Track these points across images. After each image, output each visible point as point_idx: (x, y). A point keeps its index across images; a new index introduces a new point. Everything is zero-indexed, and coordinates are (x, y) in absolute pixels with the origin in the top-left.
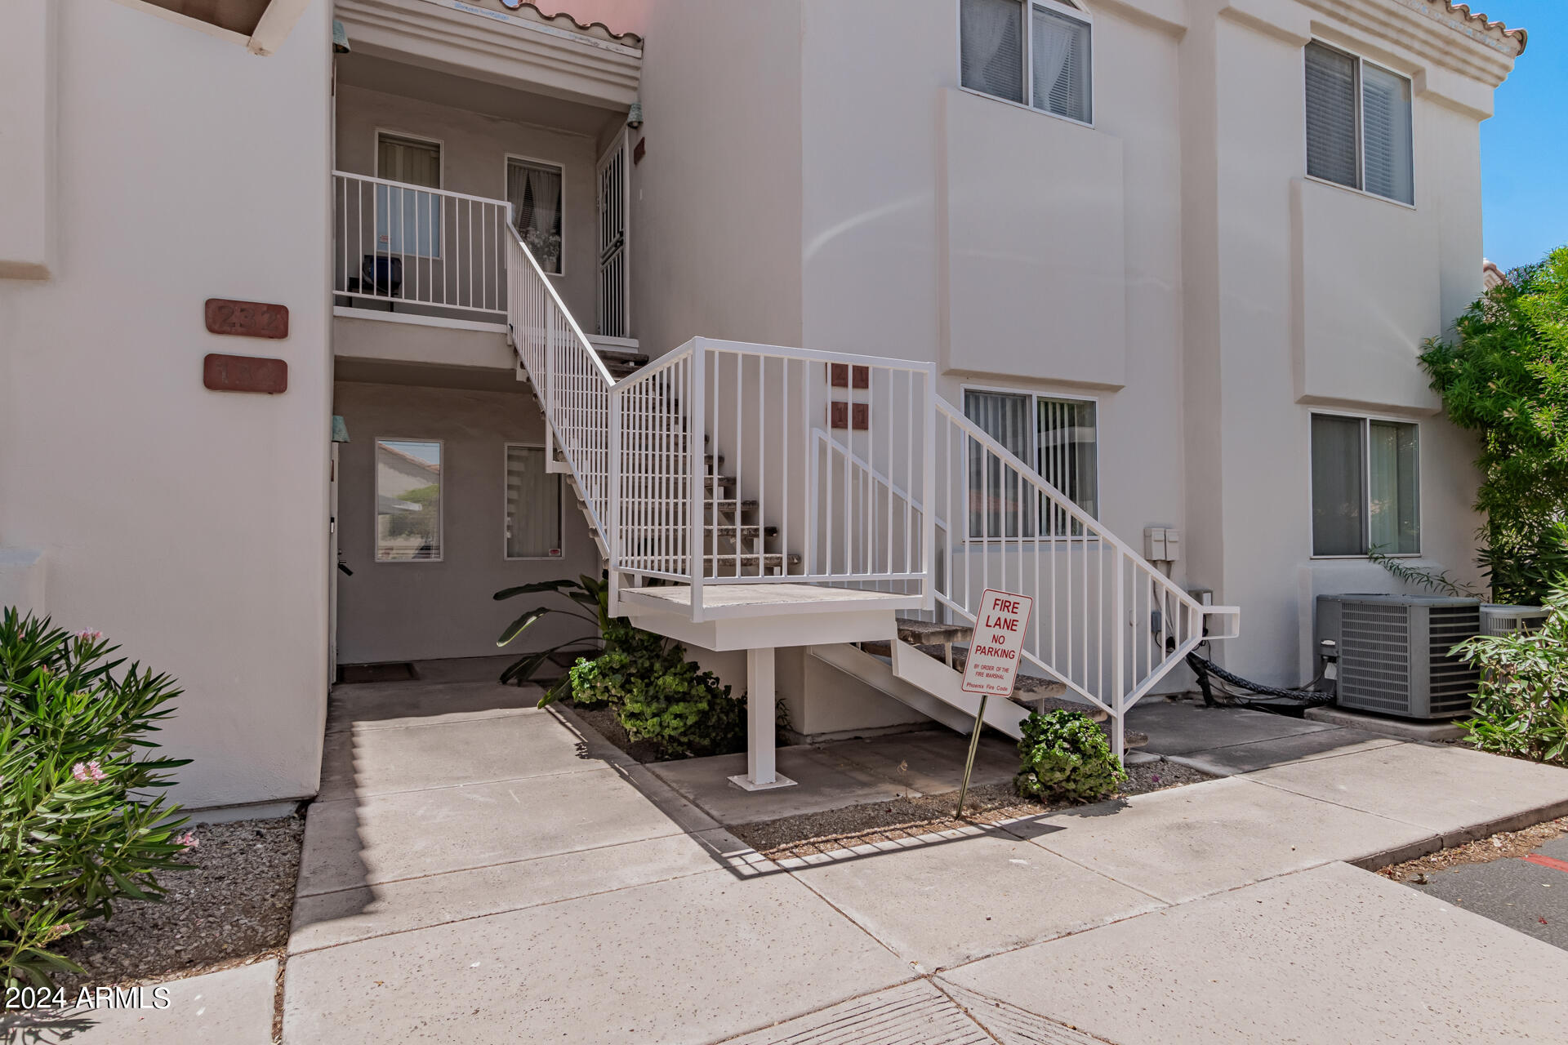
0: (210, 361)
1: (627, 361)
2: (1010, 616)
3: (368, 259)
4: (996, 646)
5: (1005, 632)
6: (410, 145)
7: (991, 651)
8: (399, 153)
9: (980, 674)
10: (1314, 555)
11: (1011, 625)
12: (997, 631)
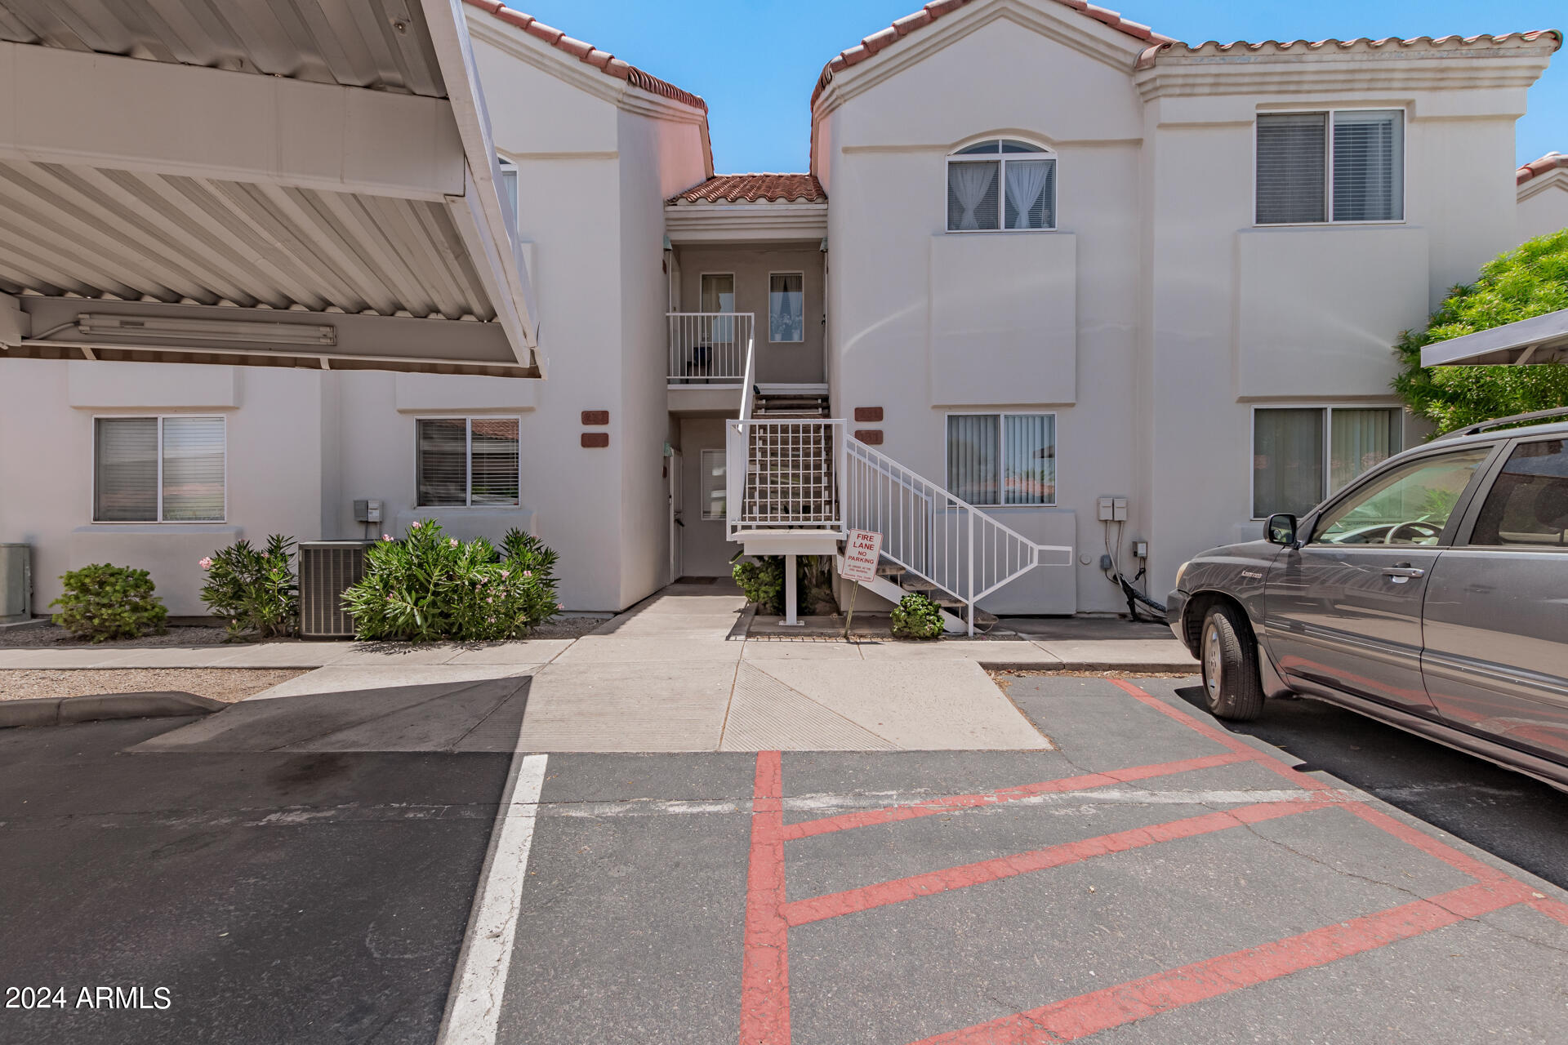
0: (584, 436)
1: (817, 399)
2: (868, 543)
3: (696, 349)
4: (862, 557)
5: (866, 550)
6: (719, 278)
7: (858, 559)
8: (714, 282)
9: (853, 570)
10: (1254, 517)
11: (870, 547)
12: (861, 550)
